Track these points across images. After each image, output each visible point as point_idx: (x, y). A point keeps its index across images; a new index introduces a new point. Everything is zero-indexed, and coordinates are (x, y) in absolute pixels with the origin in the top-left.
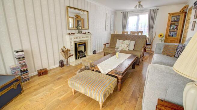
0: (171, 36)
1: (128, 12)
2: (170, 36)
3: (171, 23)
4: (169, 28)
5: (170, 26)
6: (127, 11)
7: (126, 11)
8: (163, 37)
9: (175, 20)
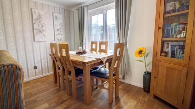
0: (170, 55)
1: (84, 7)
2: (166, 53)
3: (164, 18)
4: (161, 31)
5: (161, 26)
6: (83, 5)
7: (81, 6)
8: (147, 56)
9: (177, 7)
